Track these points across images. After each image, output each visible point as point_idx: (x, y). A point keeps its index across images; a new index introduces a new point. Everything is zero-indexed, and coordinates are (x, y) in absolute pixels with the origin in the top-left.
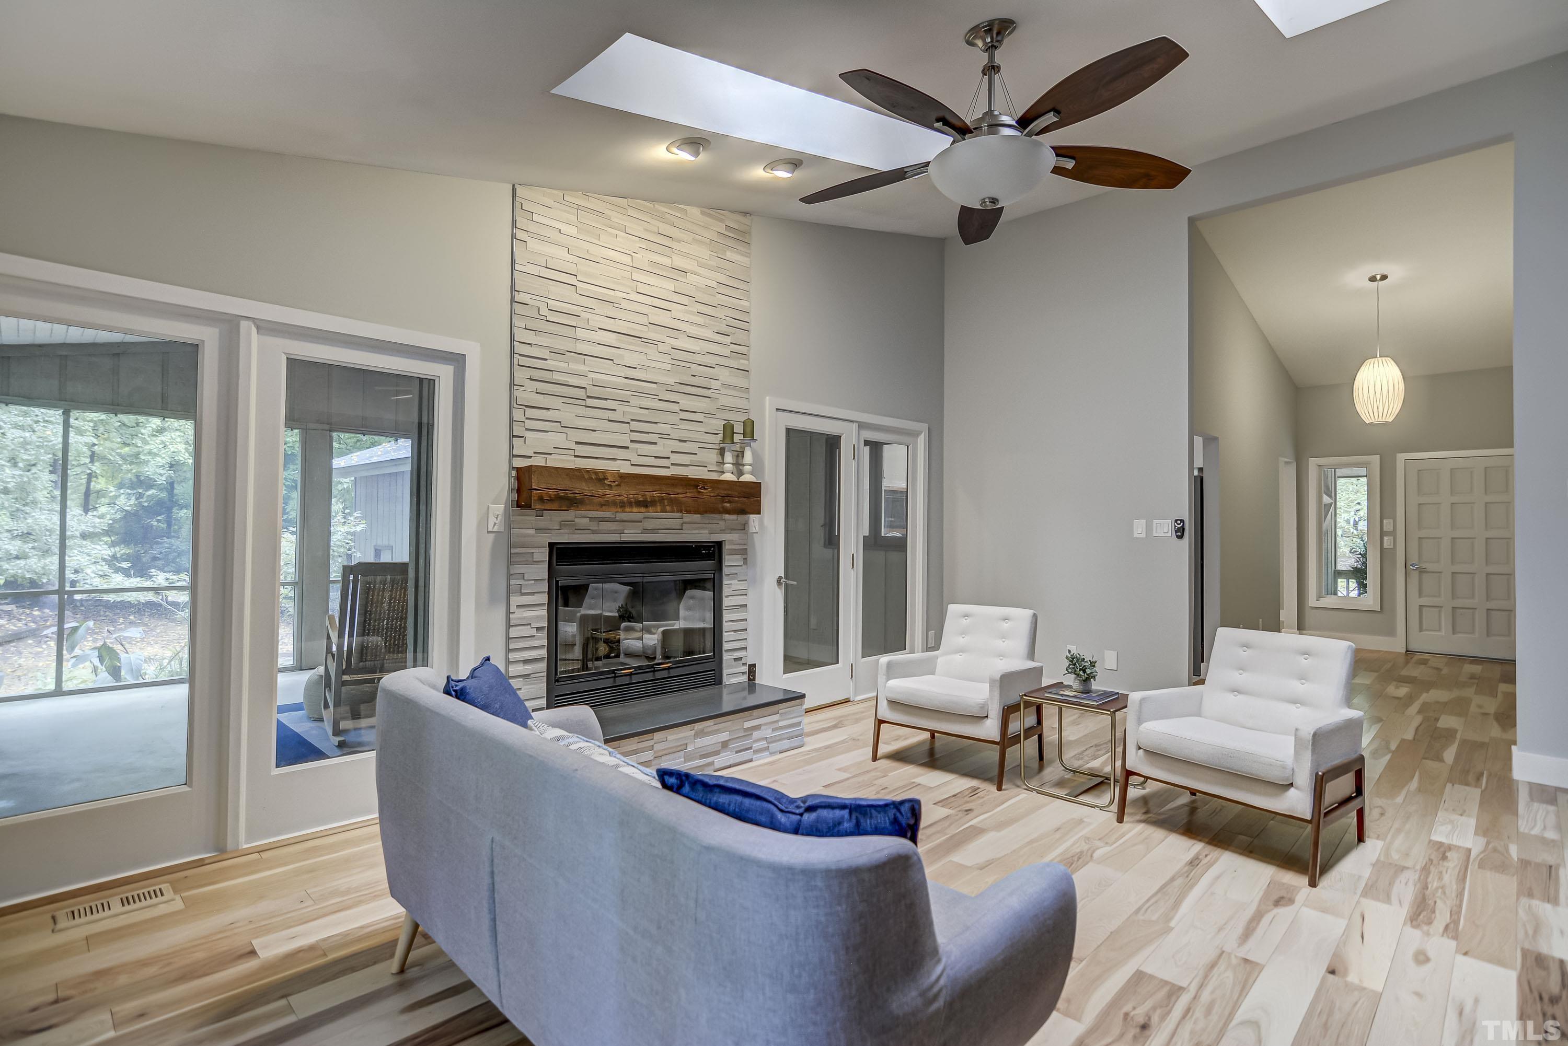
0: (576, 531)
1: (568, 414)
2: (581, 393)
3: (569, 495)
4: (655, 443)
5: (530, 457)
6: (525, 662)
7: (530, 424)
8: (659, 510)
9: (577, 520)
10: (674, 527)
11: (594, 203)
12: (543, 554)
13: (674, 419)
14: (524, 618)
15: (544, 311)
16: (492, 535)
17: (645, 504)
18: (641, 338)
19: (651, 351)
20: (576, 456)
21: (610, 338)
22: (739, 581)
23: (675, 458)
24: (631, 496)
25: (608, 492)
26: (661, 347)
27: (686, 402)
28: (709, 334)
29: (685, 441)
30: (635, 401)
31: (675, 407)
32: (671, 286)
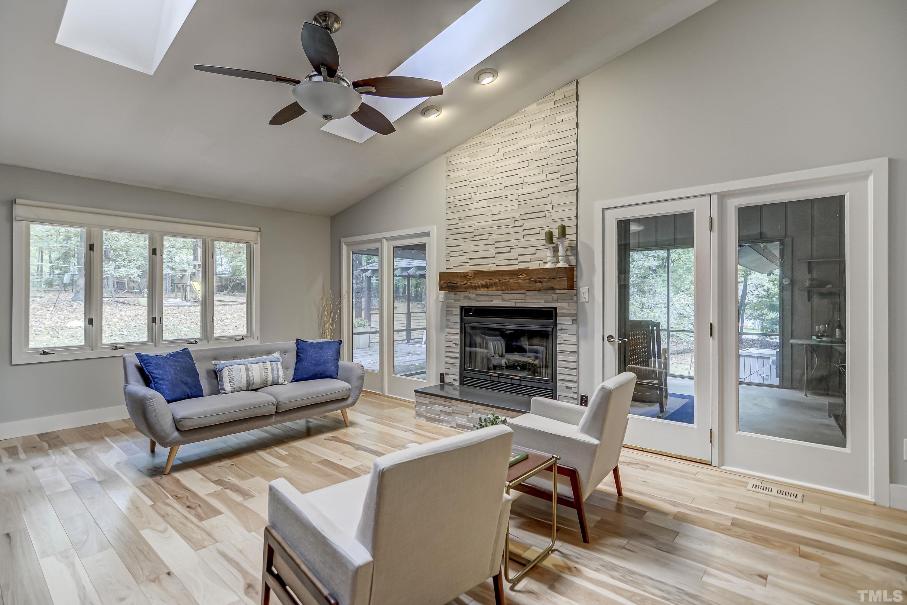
0: (470, 301)
1: (466, 246)
2: (472, 235)
3: (452, 284)
4: (510, 252)
5: (452, 268)
6: (451, 358)
7: (452, 254)
8: (494, 290)
9: (470, 295)
10: (521, 299)
11: (477, 140)
12: (457, 311)
13: (521, 236)
14: (450, 338)
15: (456, 202)
16: (441, 302)
17: (486, 286)
18: (500, 197)
19: (507, 202)
20: (470, 265)
21: (485, 203)
22: (569, 334)
23: (521, 259)
24: (479, 283)
25: (469, 281)
26: (512, 197)
27: (528, 224)
28: (543, 177)
29: (528, 247)
30: (499, 232)
31: (521, 229)
32: (517, 160)
